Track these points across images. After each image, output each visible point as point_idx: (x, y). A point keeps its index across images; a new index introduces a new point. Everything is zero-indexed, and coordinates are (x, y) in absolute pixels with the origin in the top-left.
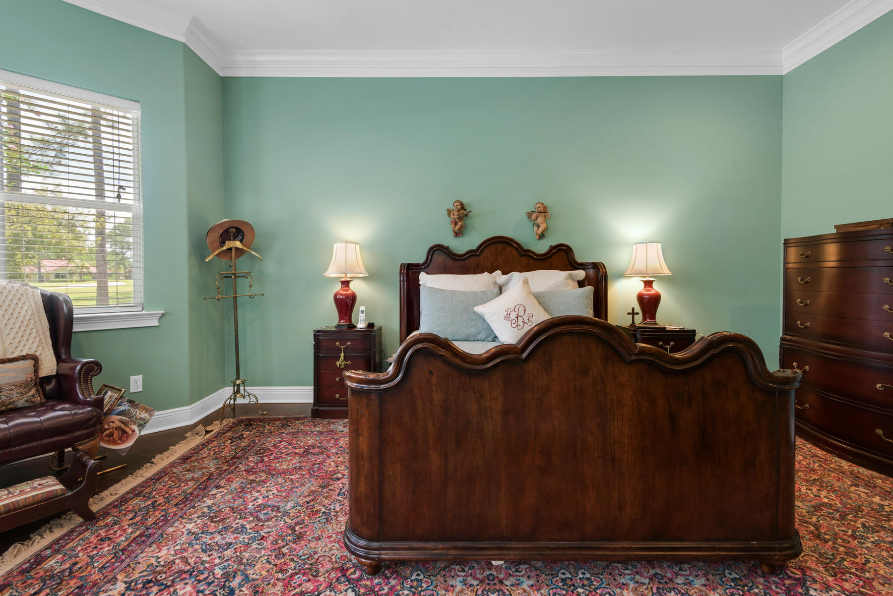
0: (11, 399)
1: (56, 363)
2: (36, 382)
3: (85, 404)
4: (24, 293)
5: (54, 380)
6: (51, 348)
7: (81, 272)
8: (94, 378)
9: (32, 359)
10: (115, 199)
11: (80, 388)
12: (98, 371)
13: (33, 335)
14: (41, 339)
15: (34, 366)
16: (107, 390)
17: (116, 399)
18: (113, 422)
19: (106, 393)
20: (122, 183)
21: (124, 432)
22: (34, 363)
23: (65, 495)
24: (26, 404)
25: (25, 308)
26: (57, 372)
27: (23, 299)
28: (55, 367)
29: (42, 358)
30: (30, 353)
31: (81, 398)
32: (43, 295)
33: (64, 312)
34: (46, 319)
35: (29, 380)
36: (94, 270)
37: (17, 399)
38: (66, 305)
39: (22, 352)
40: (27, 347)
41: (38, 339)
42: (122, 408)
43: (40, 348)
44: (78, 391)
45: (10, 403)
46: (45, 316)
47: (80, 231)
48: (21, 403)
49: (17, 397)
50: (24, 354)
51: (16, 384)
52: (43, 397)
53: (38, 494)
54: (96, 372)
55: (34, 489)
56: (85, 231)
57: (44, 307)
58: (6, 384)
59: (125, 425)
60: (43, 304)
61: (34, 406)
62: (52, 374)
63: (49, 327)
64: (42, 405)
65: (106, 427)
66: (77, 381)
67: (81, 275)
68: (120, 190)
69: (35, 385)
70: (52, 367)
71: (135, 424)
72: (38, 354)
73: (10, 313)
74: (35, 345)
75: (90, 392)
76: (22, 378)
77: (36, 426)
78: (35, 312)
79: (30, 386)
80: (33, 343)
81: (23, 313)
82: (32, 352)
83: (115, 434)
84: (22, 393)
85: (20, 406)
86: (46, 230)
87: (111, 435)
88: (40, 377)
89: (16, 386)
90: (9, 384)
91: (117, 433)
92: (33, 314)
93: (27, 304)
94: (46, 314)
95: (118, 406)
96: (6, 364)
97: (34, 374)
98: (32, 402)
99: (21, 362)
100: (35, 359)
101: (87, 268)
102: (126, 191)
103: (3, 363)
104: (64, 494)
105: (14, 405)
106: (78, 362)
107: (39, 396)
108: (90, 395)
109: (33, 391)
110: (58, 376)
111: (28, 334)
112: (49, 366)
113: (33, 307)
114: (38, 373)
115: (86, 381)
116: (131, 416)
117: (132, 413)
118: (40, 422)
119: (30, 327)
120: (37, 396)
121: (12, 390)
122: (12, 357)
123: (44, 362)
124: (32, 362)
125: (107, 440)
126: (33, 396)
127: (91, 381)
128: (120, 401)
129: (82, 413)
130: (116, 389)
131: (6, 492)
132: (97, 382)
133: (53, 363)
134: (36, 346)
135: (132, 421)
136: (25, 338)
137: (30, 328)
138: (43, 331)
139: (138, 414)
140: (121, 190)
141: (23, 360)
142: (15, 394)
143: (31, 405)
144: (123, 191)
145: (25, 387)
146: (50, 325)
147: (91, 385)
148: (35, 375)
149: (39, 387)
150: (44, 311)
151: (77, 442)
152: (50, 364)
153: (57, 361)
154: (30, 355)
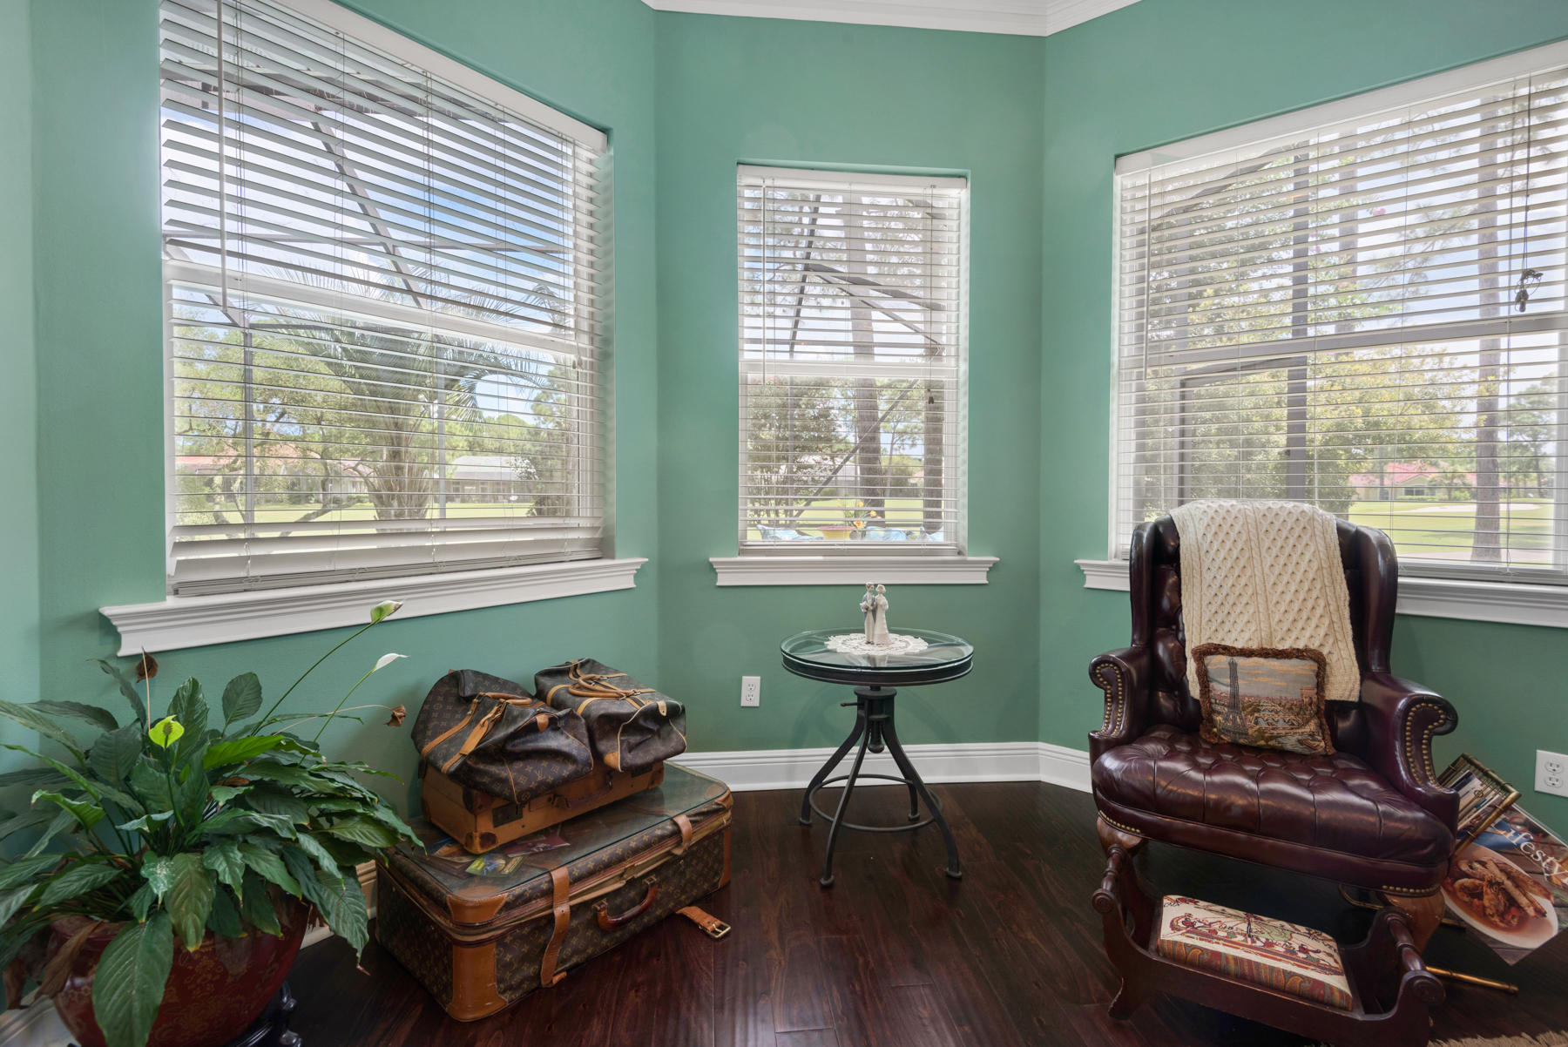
0: (1274, 729)
1: (1358, 677)
2: (1318, 707)
3: (1412, 798)
4: (1307, 527)
5: (1354, 712)
6: (1351, 645)
7: (1449, 484)
8: (1435, 738)
9: (1314, 660)
10: (1513, 307)
11: (1404, 752)
12: (1448, 726)
13: (1319, 611)
14: (1333, 622)
15: (1318, 675)
16: (1470, 774)
17: (1493, 807)
18: (1483, 864)
19: (1467, 779)
20: (1532, 263)
21: (1512, 902)
22: (1316, 669)
23: (1349, 1015)
24: (1299, 749)
25: (1307, 557)
26: (1360, 697)
27: (1305, 539)
28: (1357, 687)
29: (1334, 660)
30: (1312, 647)
31: (1405, 777)
32: (1342, 532)
33: (1379, 572)
34: (1345, 582)
35: (1306, 700)
36: (1472, 480)
37: (1284, 732)
38: (1384, 558)
39: (1298, 641)
40: (1308, 633)
41: (1326, 621)
42: (1508, 837)
43: (1331, 641)
44: (1399, 759)
45: (1272, 738)
46: (1343, 576)
47: (1444, 407)
48: (1290, 743)
49: (1284, 729)
50: (1301, 645)
51: (1284, 702)
52: (1330, 743)
53: (1295, 974)
54: (1441, 725)
55: (1290, 954)
56: (1455, 406)
57: (1342, 556)
58: (1267, 698)
59: (1517, 886)
60: (1341, 550)
61: (1313, 757)
62: (1351, 699)
63: (1348, 598)
64: (1327, 760)
65: (1464, 868)
66: (1398, 735)
67: (1450, 489)
68: (1525, 281)
69: (1317, 713)
70: (1350, 686)
71: (1549, 898)
72: (1325, 651)
73: (1282, 563)
74: (1322, 632)
75: (1425, 771)
76: (1294, 694)
77: (1307, 811)
78: (1324, 565)
79: (1307, 713)
80: (1317, 626)
81: (1303, 566)
82: (1314, 645)
83: (1486, 897)
84: (1293, 724)
85: (1289, 747)
86: (1385, 413)
87: (1476, 893)
88: (1327, 698)
89: (1284, 706)
90: (1272, 700)
91: (1491, 896)
92: (1320, 568)
93: (1312, 548)
94: (1345, 573)
95: (1499, 826)
96: (1270, 659)
97: (1315, 691)
98: (1310, 747)
99: (1294, 661)
100: (1318, 660)
101: (1462, 476)
102: (1543, 279)
103: (1266, 658)
104: (1345, 1009)
105: (1279, 743)
106: (1405, 691)
107: (1324, 739)
108: (1425, 779)
109: (1311, 726)
110: (1361, 706)
111: (1310, 607)
112: (1345, 682)
113: (1321, 554)
114: (1323, 690)
115: (1418, 741)
116: (1533, 869)
117: (1539, 863)
118: (1312, 804)
119: (1315, 594)
120: (1319, 738)
121: (1277, 712)
122: (1280, 647)
123: (1335, 672)
124: (1313, 666)
125: (1466, 902)
126: (1312, 735)
127: (1429, 745)
128: (1503, 816)
129: (1402, 820)
130: (1493, 779)
131: (1244, 927)
132: (1444, 750)
133: (1353, 678)
134: (1322, 634)
135: (1536, 883)
136: (1304, 615)
137: (1314, 596)
138: (1338, 606)
139: (1556, 872)
140: (1530, 280)
141: (1297, 657)
142: (1281, 721)
143: (1307, 752)
144: (1536, 281)
145: (1298, 714)
146: (1350, 595)
147: (1429, 754)
148: (1317, 694)
149: (1324, 721)
150: (1341, 565)
151: (1388, 885)
152: (1346, 678)
153: (1361, 675)
154: (1311, 650)
